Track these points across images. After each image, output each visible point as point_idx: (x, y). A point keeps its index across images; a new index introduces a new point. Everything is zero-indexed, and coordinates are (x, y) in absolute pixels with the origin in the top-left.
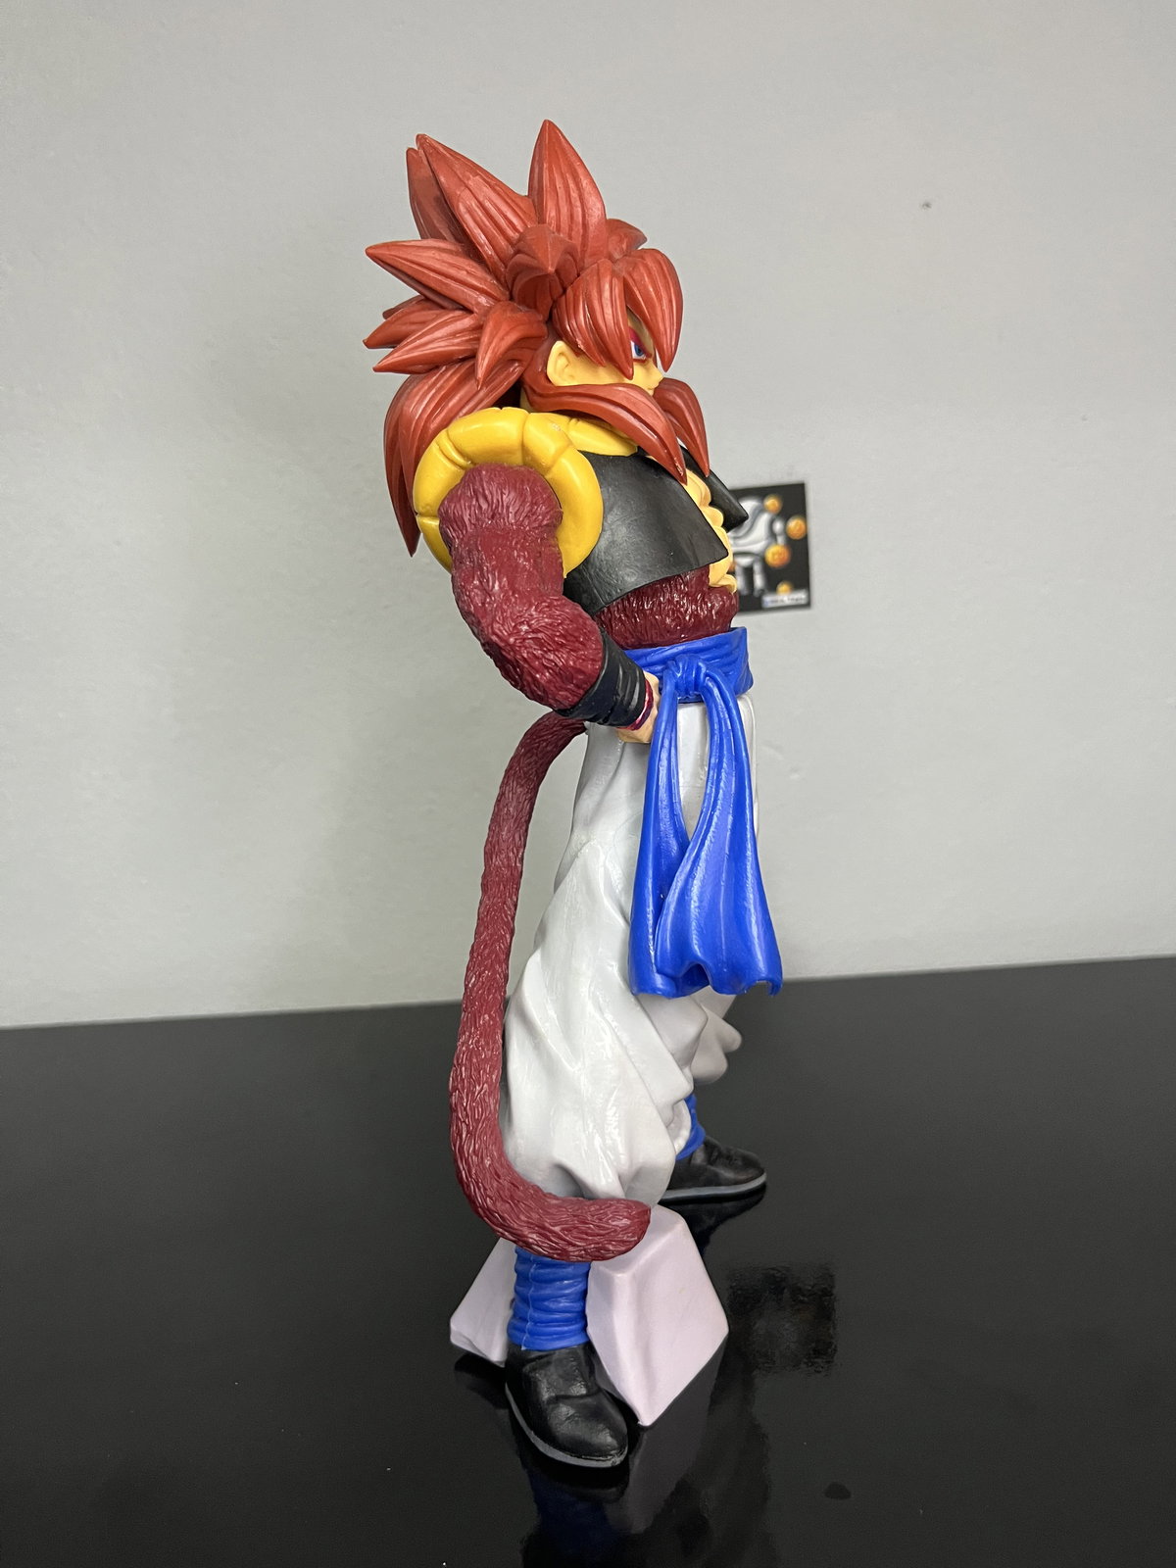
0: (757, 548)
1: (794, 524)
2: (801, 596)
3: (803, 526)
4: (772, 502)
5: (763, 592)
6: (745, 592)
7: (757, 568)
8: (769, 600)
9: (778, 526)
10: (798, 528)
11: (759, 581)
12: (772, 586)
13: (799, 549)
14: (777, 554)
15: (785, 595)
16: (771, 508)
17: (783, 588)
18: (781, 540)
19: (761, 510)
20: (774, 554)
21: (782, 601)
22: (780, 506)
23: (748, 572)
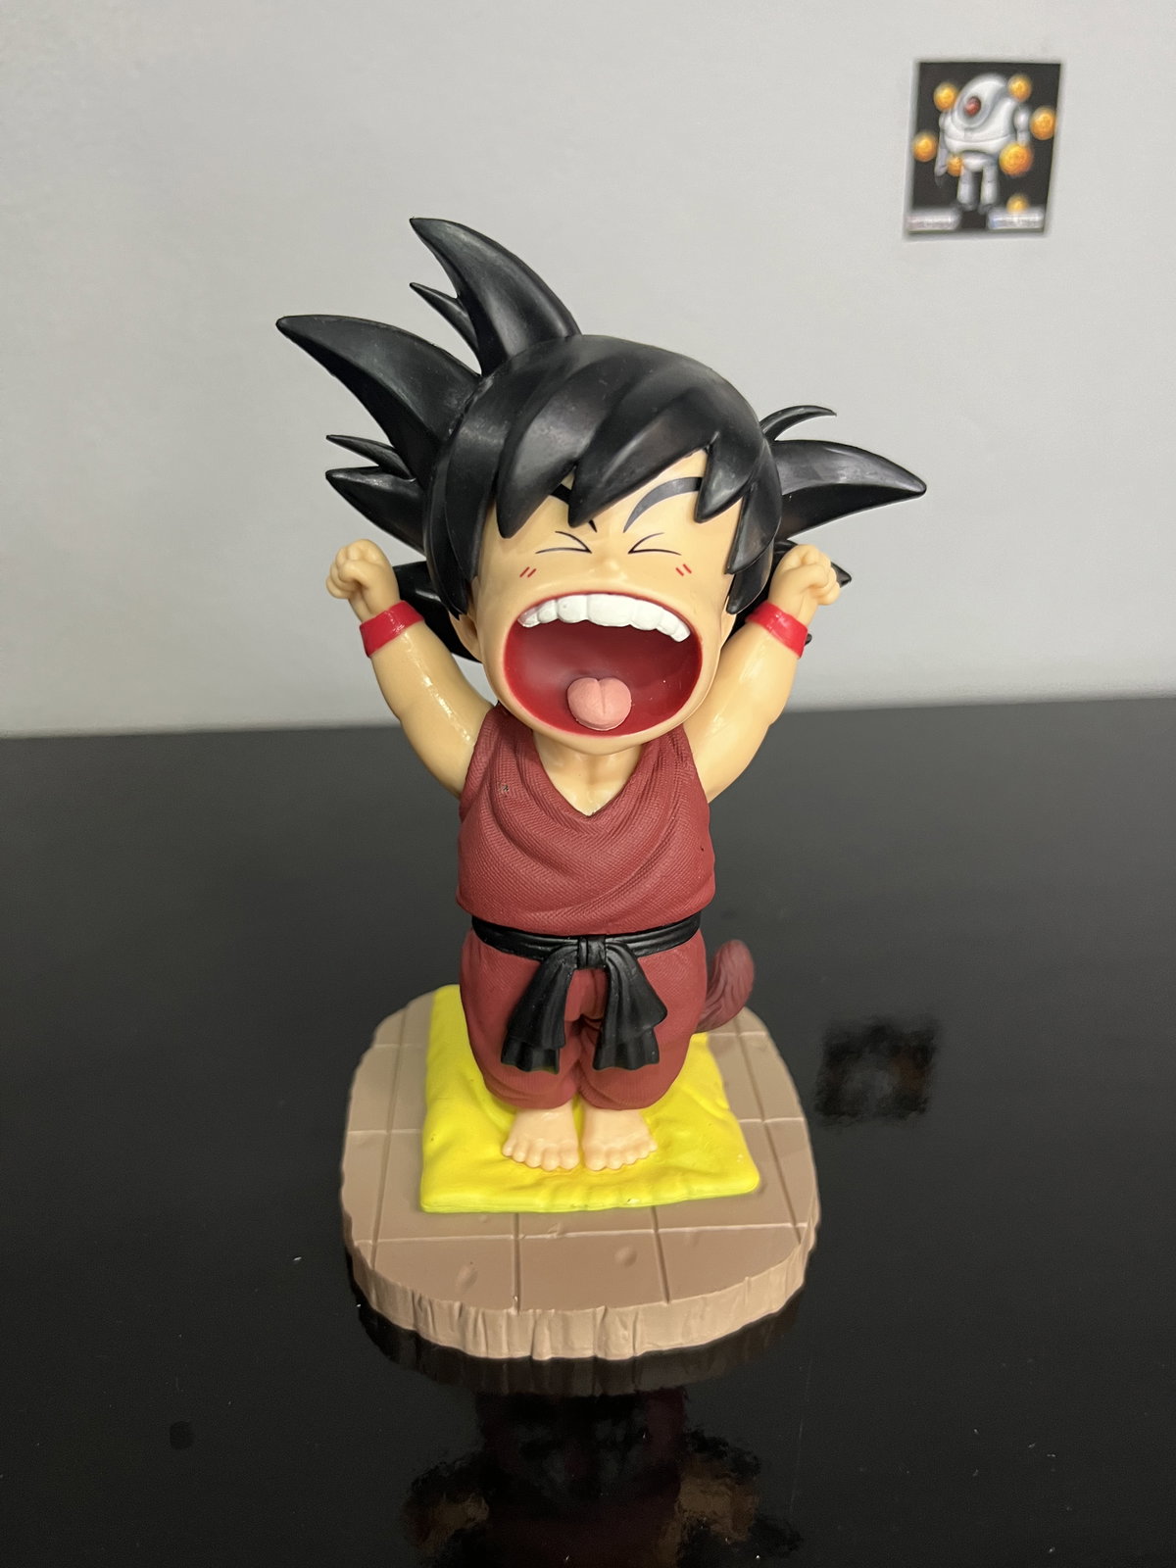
0: (992, 145)
1: (1042, 117)
2: (1035, 217)
3: (1051, 123)
4: (1019, 85)
5: (991, 206)
6: (970, 208)
7: (989, 175)
8: (997, 218)
9: (1022, 119)
10: (1043, 124)
11: (989, 191)
12: (1002, 200)
13: (1043, 150)
14: (1015, 156)
15: (1017, 213)
16: (1018, 93)
17: (1017, 203)
18: (1023, 138)
19: (1003, 94)
20: (1012, 157)
21: (1012, 223)
22: (1029, 92)
23: (978, 177)
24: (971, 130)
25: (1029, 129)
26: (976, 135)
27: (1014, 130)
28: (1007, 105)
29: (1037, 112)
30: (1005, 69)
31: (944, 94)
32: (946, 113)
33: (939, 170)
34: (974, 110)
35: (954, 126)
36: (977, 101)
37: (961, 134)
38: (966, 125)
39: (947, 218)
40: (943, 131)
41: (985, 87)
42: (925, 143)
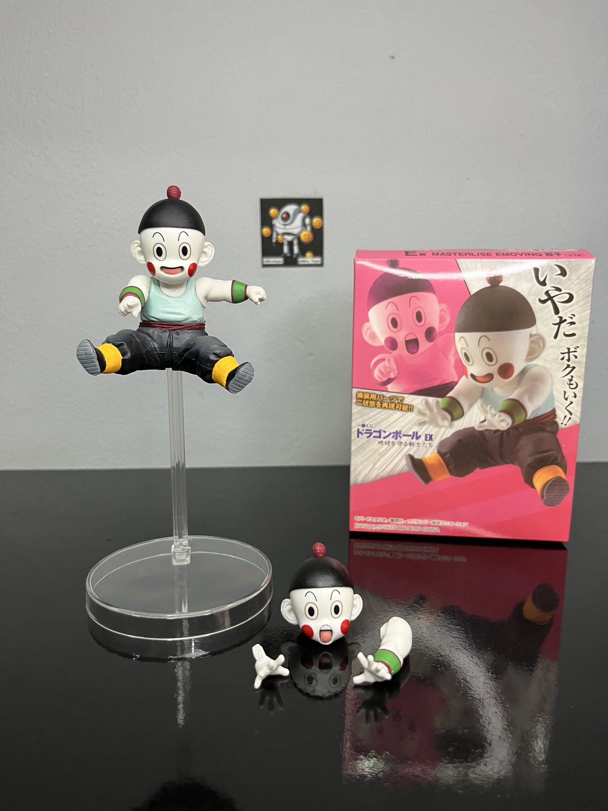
0: (296, 231)
1: (316, 220)
2: (318, 260)
3: (321, 222)
4: (305, 207)
5: (298, 255)
6: (289, 255)
7: (295, 242)
8: (301, 260)
9: (308, 221)
11: (296, 250)
12: (303, 253)
13: (318, 234)
14: (306, 236)
15: (309, 258)
16: (304, 210)
17: (309, 254)
18: (309, 228)
20: (305, 235)
21: (308, 261)
22: (309, 211)
23: (291, 244)
24: (286, 225)
25: (311, 224)
26: (287, 227)
27: (304, 225)
28: (300, 216)
29: (314, 218)
30: (299, 202)
31: (273, 211)
32: (275, 218)
33: (274, 241)
34: (286, 217)
35: (278, 224)
36: (288, 214)
37: (282, 227)
38: (283, 223)
39: (280, 260)
40: (274, 226)
41: (290, 209)
42: (266, 231)
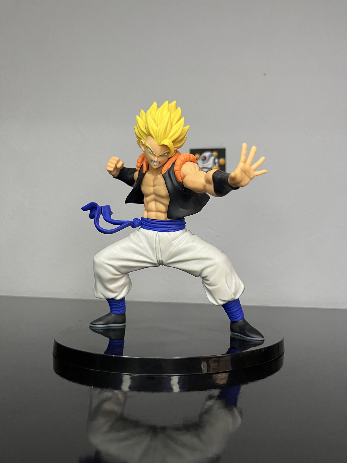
4: (215, 154)
10: (222, 161)
13: (223, 167)
18: (217, 165)
19: (211, 155)
22: (218, 155)
25: (219, 162)
26: (205, 164)
27: (215, 163)
28: (213, 158)
29: (220, 159)
30: (212, 150)
34: (205, 159)
35: (200, 162)
36: (205, 157)
37: (202, 164)
41: (207, 154)
